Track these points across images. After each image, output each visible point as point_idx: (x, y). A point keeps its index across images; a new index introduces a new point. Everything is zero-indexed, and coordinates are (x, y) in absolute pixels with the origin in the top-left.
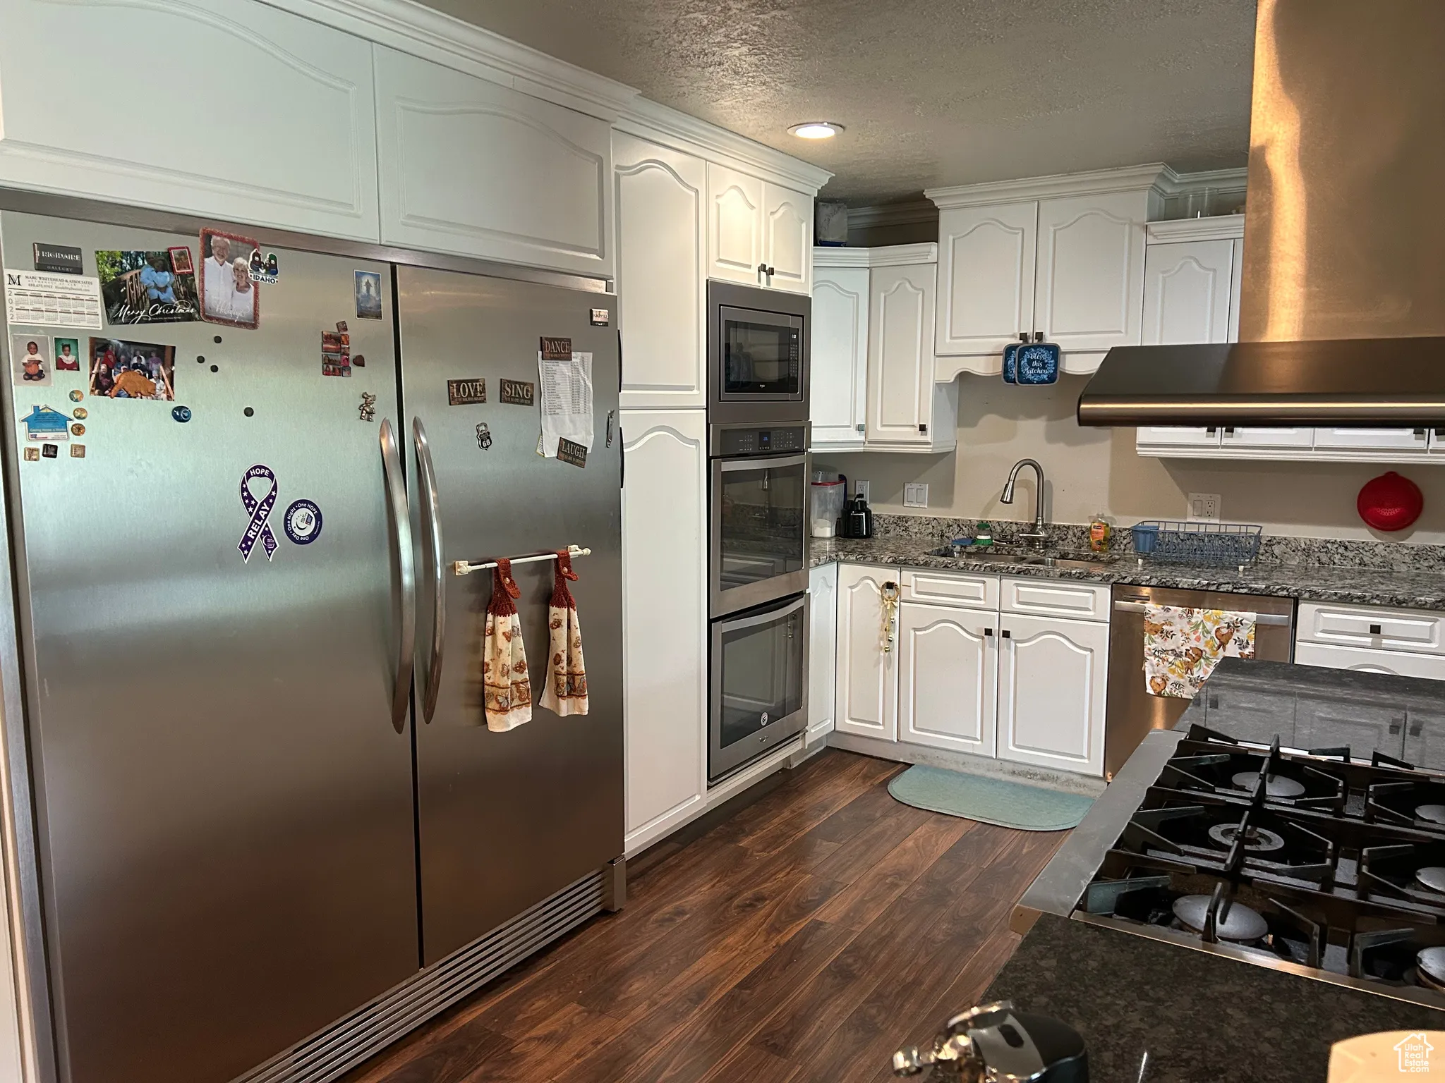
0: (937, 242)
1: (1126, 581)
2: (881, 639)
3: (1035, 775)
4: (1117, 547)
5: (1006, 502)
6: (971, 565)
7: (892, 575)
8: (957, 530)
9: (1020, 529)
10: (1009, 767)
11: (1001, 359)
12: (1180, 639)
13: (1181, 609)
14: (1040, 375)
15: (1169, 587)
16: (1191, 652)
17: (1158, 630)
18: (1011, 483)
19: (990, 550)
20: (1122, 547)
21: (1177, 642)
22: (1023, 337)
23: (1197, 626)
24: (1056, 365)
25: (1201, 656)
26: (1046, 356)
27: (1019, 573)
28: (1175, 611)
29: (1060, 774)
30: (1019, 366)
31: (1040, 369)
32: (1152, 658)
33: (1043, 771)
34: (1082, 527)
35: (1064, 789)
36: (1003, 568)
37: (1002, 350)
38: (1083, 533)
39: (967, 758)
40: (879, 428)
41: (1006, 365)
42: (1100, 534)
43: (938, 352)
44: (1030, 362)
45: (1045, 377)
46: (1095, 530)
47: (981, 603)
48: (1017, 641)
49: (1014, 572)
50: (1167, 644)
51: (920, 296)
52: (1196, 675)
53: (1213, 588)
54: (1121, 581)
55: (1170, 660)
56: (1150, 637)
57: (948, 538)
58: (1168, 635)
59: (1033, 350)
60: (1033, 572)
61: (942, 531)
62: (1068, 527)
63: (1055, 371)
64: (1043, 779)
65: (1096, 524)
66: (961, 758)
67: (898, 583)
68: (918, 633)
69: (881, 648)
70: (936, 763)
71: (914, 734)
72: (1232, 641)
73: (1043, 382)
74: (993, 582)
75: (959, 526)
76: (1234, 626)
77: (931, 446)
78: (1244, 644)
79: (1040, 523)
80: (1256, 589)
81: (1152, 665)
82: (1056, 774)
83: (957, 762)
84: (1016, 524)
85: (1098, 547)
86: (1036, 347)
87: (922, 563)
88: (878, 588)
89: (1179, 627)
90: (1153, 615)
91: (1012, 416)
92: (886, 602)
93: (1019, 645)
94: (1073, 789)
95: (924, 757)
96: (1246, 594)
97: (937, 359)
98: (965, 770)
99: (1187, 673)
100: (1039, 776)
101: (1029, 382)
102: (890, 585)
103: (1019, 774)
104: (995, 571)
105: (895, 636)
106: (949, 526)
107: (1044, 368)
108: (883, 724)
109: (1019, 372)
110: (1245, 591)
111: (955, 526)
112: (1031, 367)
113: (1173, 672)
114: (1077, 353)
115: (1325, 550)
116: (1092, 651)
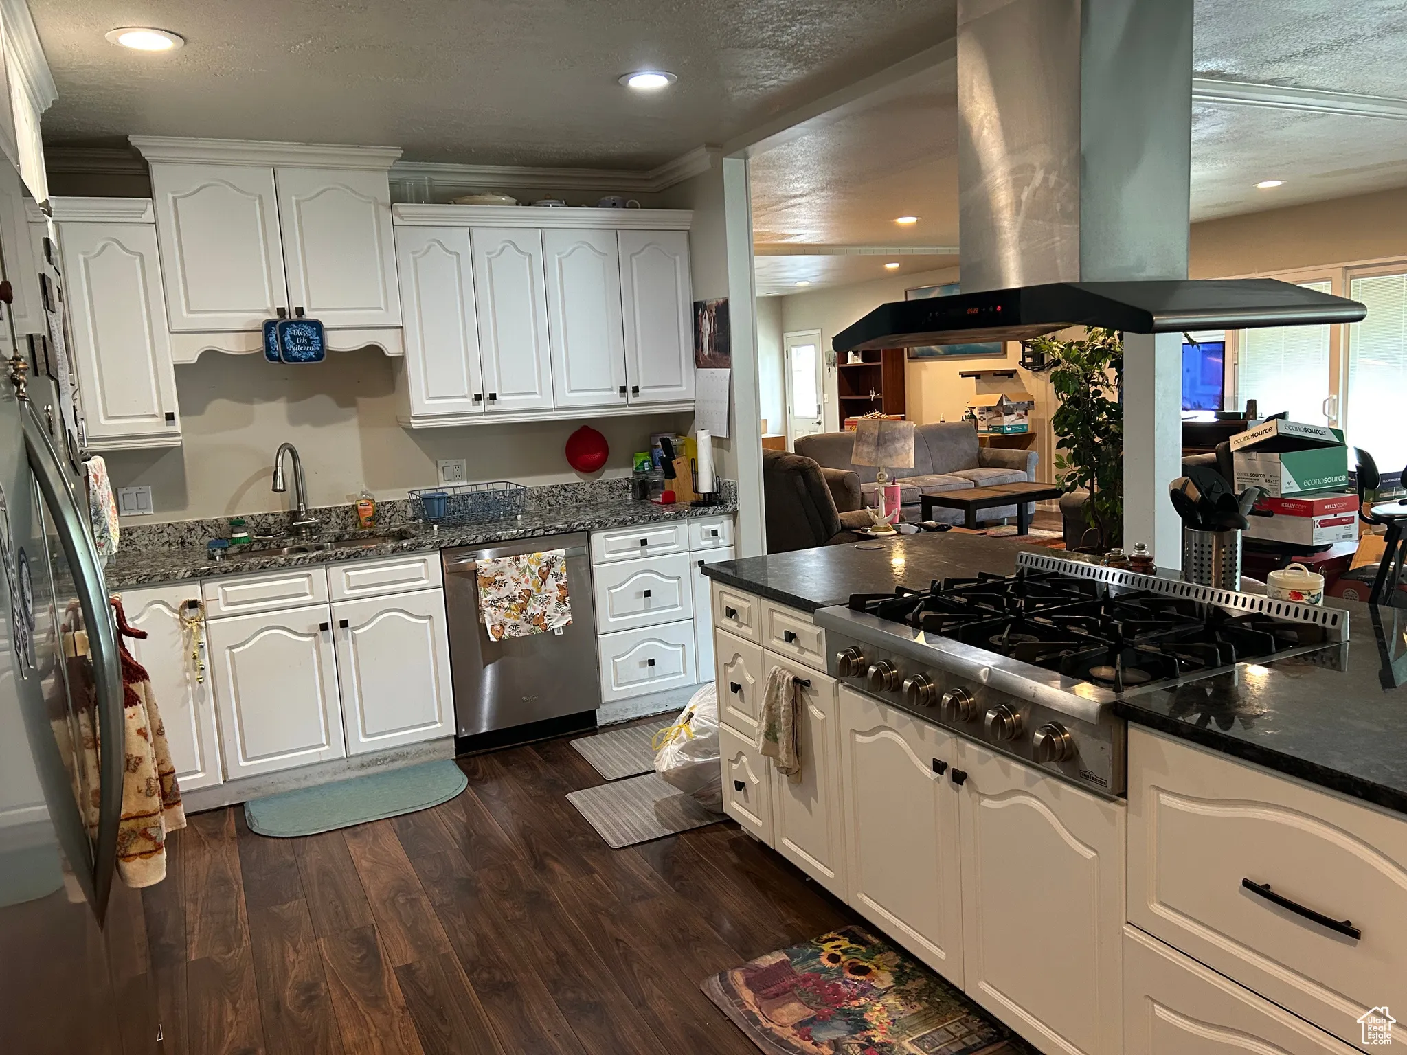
0: (151, 197)
1: (456, 544)
2: (187, 670)
3: (385, 759)
4: (382, 522)
5: (280, 491)
6: (292, 560)
7: (192, 591)
8: (201, 534)
9: (278, 519)
10: (358, 761)
11: (261, 336)
12: (512, 584)
13: (508, 558)
14: (307, 352)
15: (493, 542)
16: (523, 594)
17: (491, 582)
18: (279, 468)
19: (256, 547)
20: (387, 520)
21: (511, 589)
22: (281, 311)
23: (524, 570)
24: (322, 341)
25: (529, 596)
26: (310, 332)
27: (349, 557)
28: (505, 561)
29: (408, 749)
30: (283, 343)
31: (306, 346)
32: (489, 608)
33: (392, 752)
34: (344, 507)
35: (415, 761)
36: (331, 556)
37: (260, 325)
38: (346, 513)
39: (308, 771)
40: (103, 421)
41: (267, 342)
42: (368, 512)
43: (175, 328)
44: (294, 338)
45: (312, 354)
46: (362, 507)
47: (309, 598)
48: (353, 629)
49: (343, 557)
50: (501, 592)
51: (138, 261)
52: (529, 614)
53: (529, 535)
54: (450, 545)
55: (506, 606)
56: (484, 590)
57: (191, 544)
58: (500, 585)
59: (295, 326)
60: (363, 553)
61: (182, 537)
62: (330, 510)
63: (322, 347)
64: (394, 760)
65: (363, 502)
66: (299, 773)
67: (200, 599)
68: (234, 651)
69: (187, 682)
70: (272, 790)
71: (247, 767)
72: (550, 576)
73: (310, 359)
74: (318, 573)
75: (203, 527)
76: (551, 563)
77: (181, 438)
78: (559, 576)
79: (303, 509)
80: (561, 529)
81: (490, 615)
82: (405, 750)
83: (297, 780)
84: (272, 515)
85: (368, 523)
86: (297, 323)
87: (231, 568)
88: (173, 611)
89: (509, 575)
90: (486, 570)
91: (248, 400)
92: (190, 626)
93: (356, 632)
94: (424, 758)
95: (255, 790)
96: (554, 534)
97: (171, 335)
98: (310, 783)
99: (522, 613)
100: (389, 760)
101: (296, 359)
102: (193, 604)
103: (369, 765)
104: (322, 560)
105: (205, 662)
106: (190, 530)
107: (309, 344)
108: (203, 770)
109: (285, 350)
110: (554, 531)
111: (199, 529)
112: (296, 344)
113: (509, 616)
114: (339, 329)
115: (552, 494)
116: (430, 617)
